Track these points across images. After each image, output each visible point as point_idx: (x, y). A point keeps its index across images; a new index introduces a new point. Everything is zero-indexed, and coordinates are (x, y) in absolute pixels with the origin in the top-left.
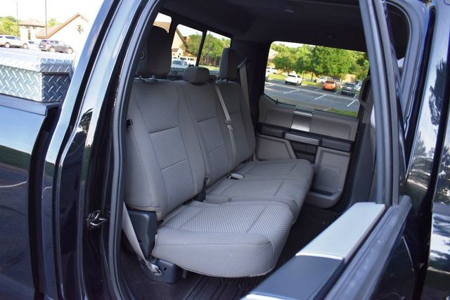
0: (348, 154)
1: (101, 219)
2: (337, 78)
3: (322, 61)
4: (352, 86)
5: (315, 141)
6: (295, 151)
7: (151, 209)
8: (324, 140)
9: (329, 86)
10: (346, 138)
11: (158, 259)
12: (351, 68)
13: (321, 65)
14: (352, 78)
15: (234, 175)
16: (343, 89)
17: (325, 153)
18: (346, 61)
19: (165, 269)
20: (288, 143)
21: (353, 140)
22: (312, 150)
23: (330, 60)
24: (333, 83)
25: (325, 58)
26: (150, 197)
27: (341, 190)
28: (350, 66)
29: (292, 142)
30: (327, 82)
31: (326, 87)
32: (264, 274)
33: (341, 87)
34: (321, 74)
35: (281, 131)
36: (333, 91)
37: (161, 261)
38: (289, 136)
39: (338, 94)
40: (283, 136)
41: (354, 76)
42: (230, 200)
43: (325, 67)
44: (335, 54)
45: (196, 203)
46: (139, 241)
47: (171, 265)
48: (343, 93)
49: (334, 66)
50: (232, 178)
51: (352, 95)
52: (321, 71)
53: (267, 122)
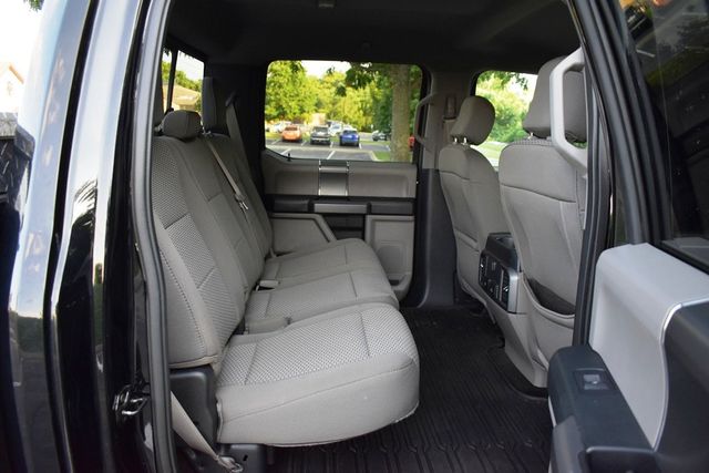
0: (411, 218)
1: (135, 401)
2: (298, 121)
3: (272, 98)
4: (325, 129)
5: (360, 208)
6: (333, 229)
7: (205, 361)
8: (373, 204)
9: (291, 135)
10: (404, 196)
11: (228, 446)
12: (316, 105)
13: (273, 104)
14: (320, 119)
15: (263, 283)
16: (313, 136)
17: (377, 223)
18: (308, 93)
19: (246, 457)
20: (320, 219)
21: (414, 196)
22: (357, 223)
23: (285, 96)
24: (296, 129)
25: (277, 94)
26: (203, 339)
27: (409, 273)
28: (315, 101)
29: (325, 215)
30: (287, 129)
31: (287, 138)
32: (413, 412)
33: (308, 134)
34: (274, 118)
35: (306, 202)
36: (297, 141)
37: (233, 447)
38: (319, 207)
39: (306, 144)
40: (311, 210)
41: (323, 116)
42: (289, 321)
43: (279, 107)
44: (290, 84)
45: (239, 338)
46: (196, 423)
47: (254, 447)
48: (313, 143)
49: (293, 104)
50: (262, 288)
51: (327, 144)
52: (274, 113)
53: (280, 192)
